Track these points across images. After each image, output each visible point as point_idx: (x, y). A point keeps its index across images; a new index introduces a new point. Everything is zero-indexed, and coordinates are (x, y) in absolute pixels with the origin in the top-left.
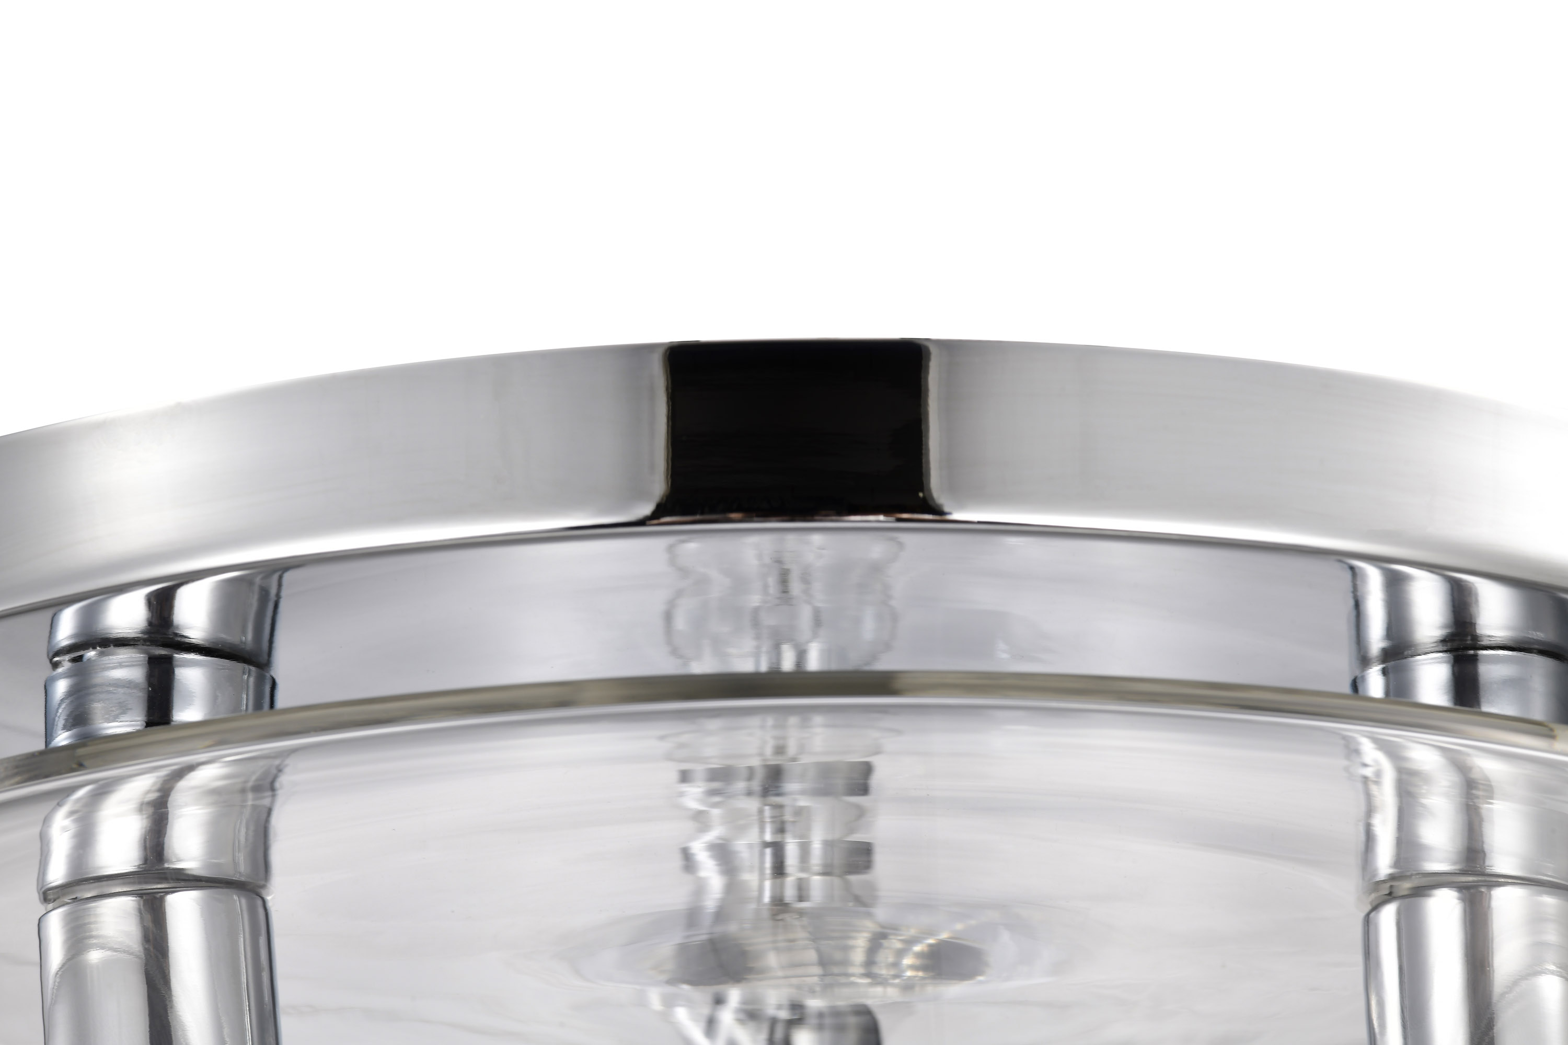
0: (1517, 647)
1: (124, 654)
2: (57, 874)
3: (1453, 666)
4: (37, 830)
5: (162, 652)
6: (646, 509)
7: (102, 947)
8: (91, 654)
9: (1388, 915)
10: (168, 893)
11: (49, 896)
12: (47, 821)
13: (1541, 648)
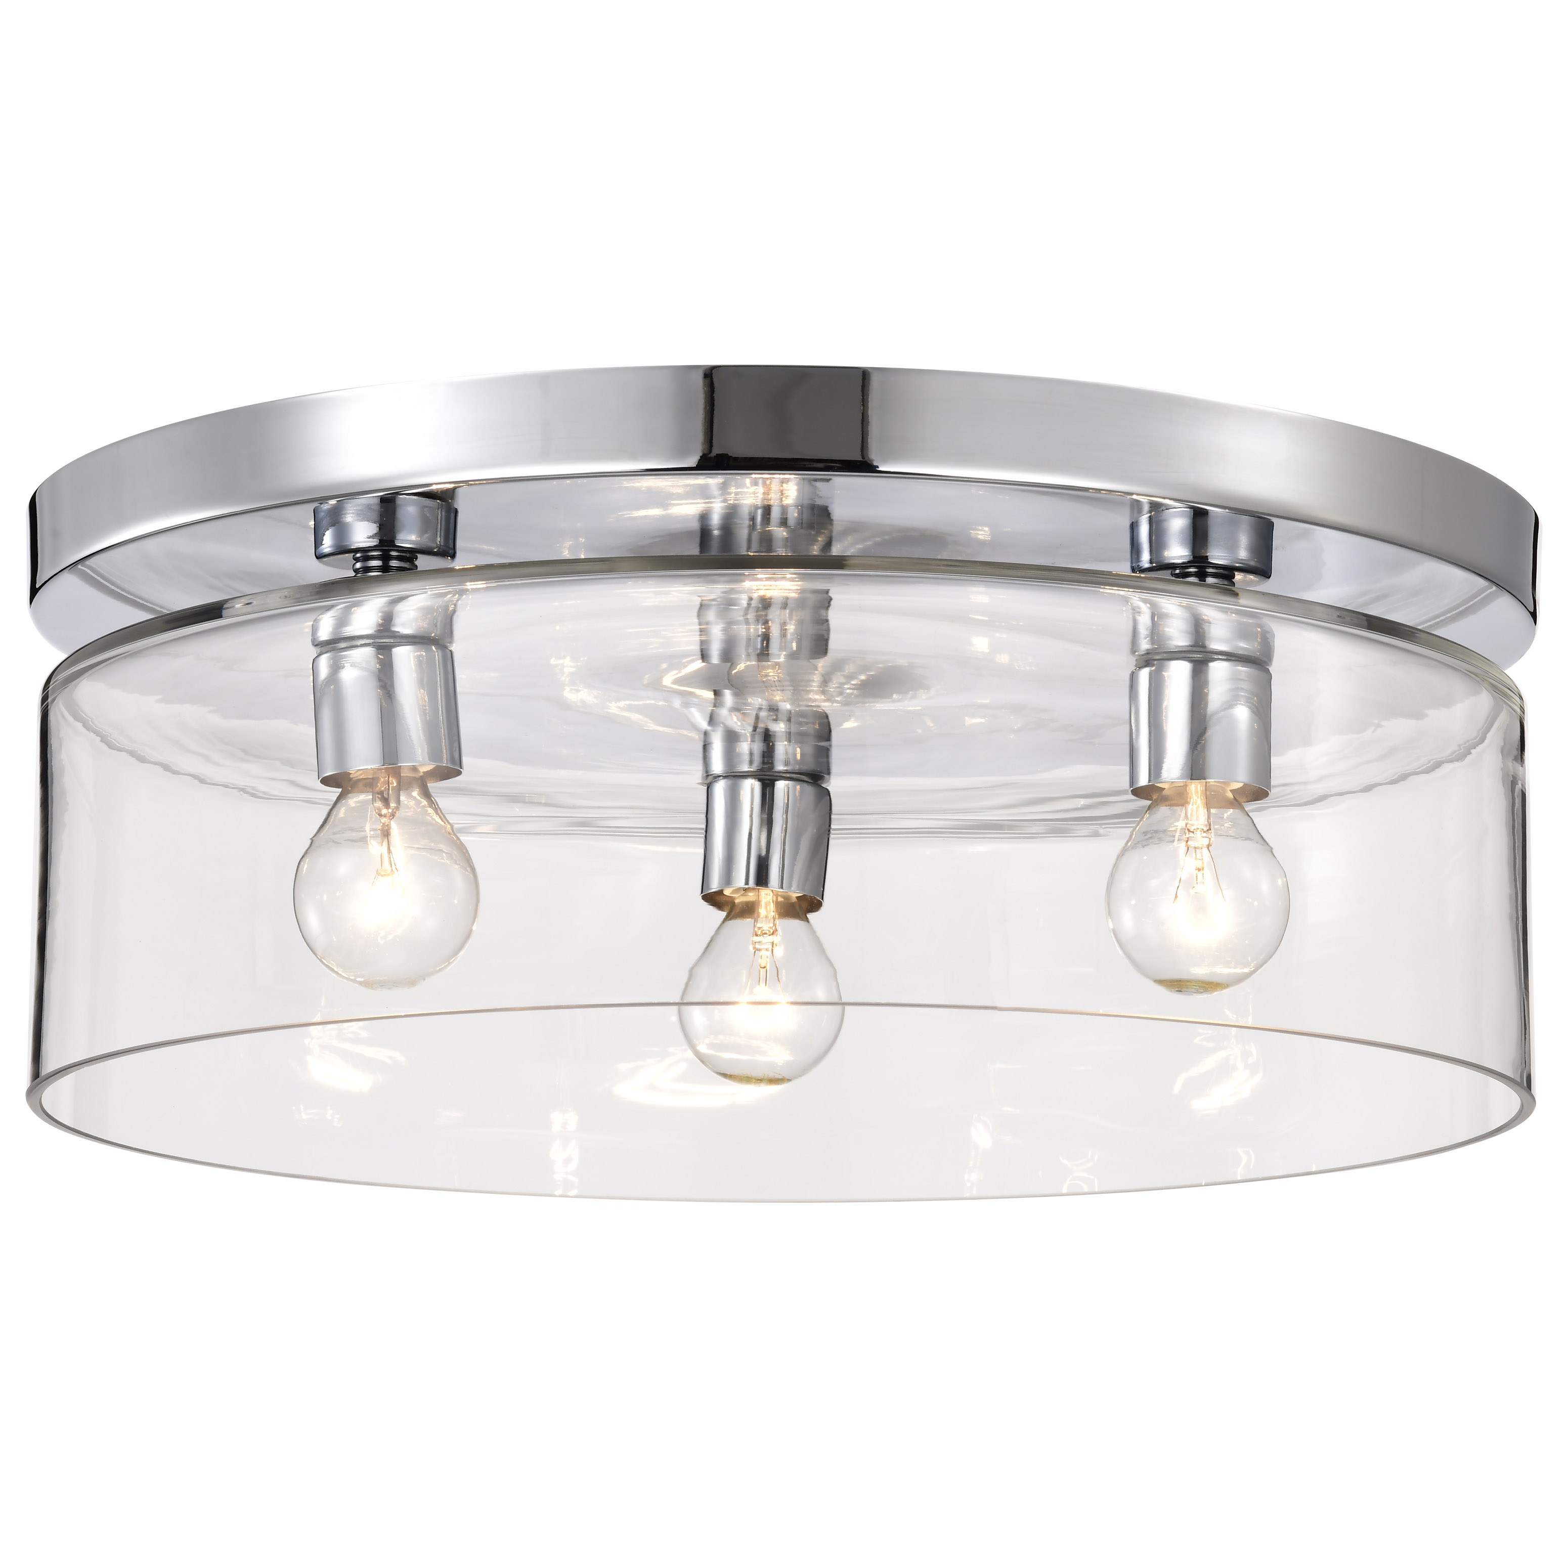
2: (326, 634)
6: (689, 464)
9: (1145, 675)
10: (395, 647)
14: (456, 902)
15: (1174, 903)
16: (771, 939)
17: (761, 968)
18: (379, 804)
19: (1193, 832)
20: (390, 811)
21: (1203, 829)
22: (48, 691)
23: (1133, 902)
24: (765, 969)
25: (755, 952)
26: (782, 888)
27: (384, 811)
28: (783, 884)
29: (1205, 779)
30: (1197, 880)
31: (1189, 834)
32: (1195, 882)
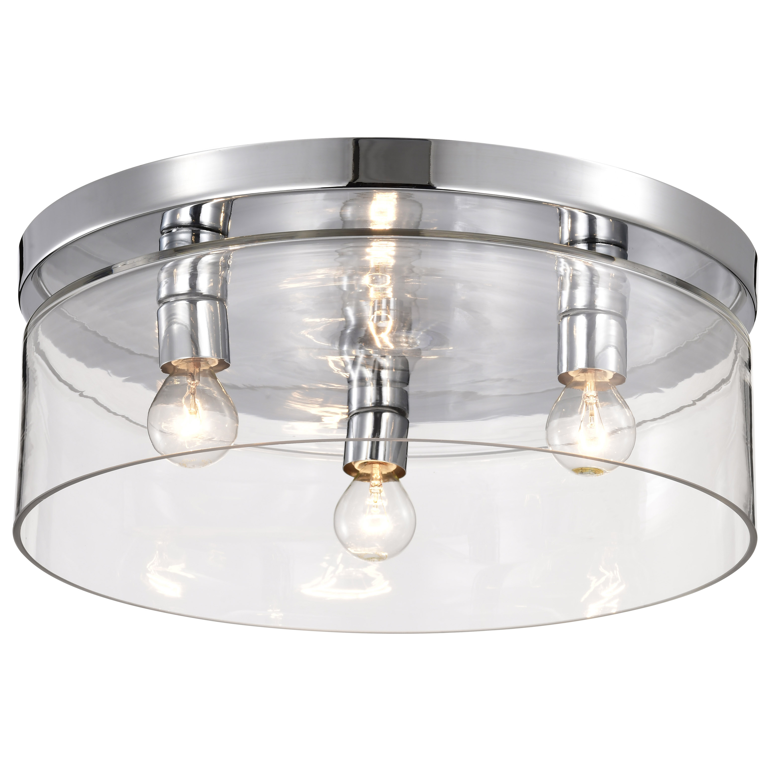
0: (607, 242)
1: (185, 230)
2: (163, 293)
3: (588, 247)
4: (156, 277)
5: (197, 229)
6: (345, 184)
7: (178, 323)
8: (174, 230)
9: (566, 321)
10: (198, 301)
11: (161, 302)
12: (159, 274)
13: (615, 244)
15: (579, 431)
16: (379, 488)
17: (375, 502)
20: (195, 382)
21: (593, 396)
22: (27, 331)
23: (559, 431)
25: (371, 494)
27: (192, 382)
28: (385, 458)
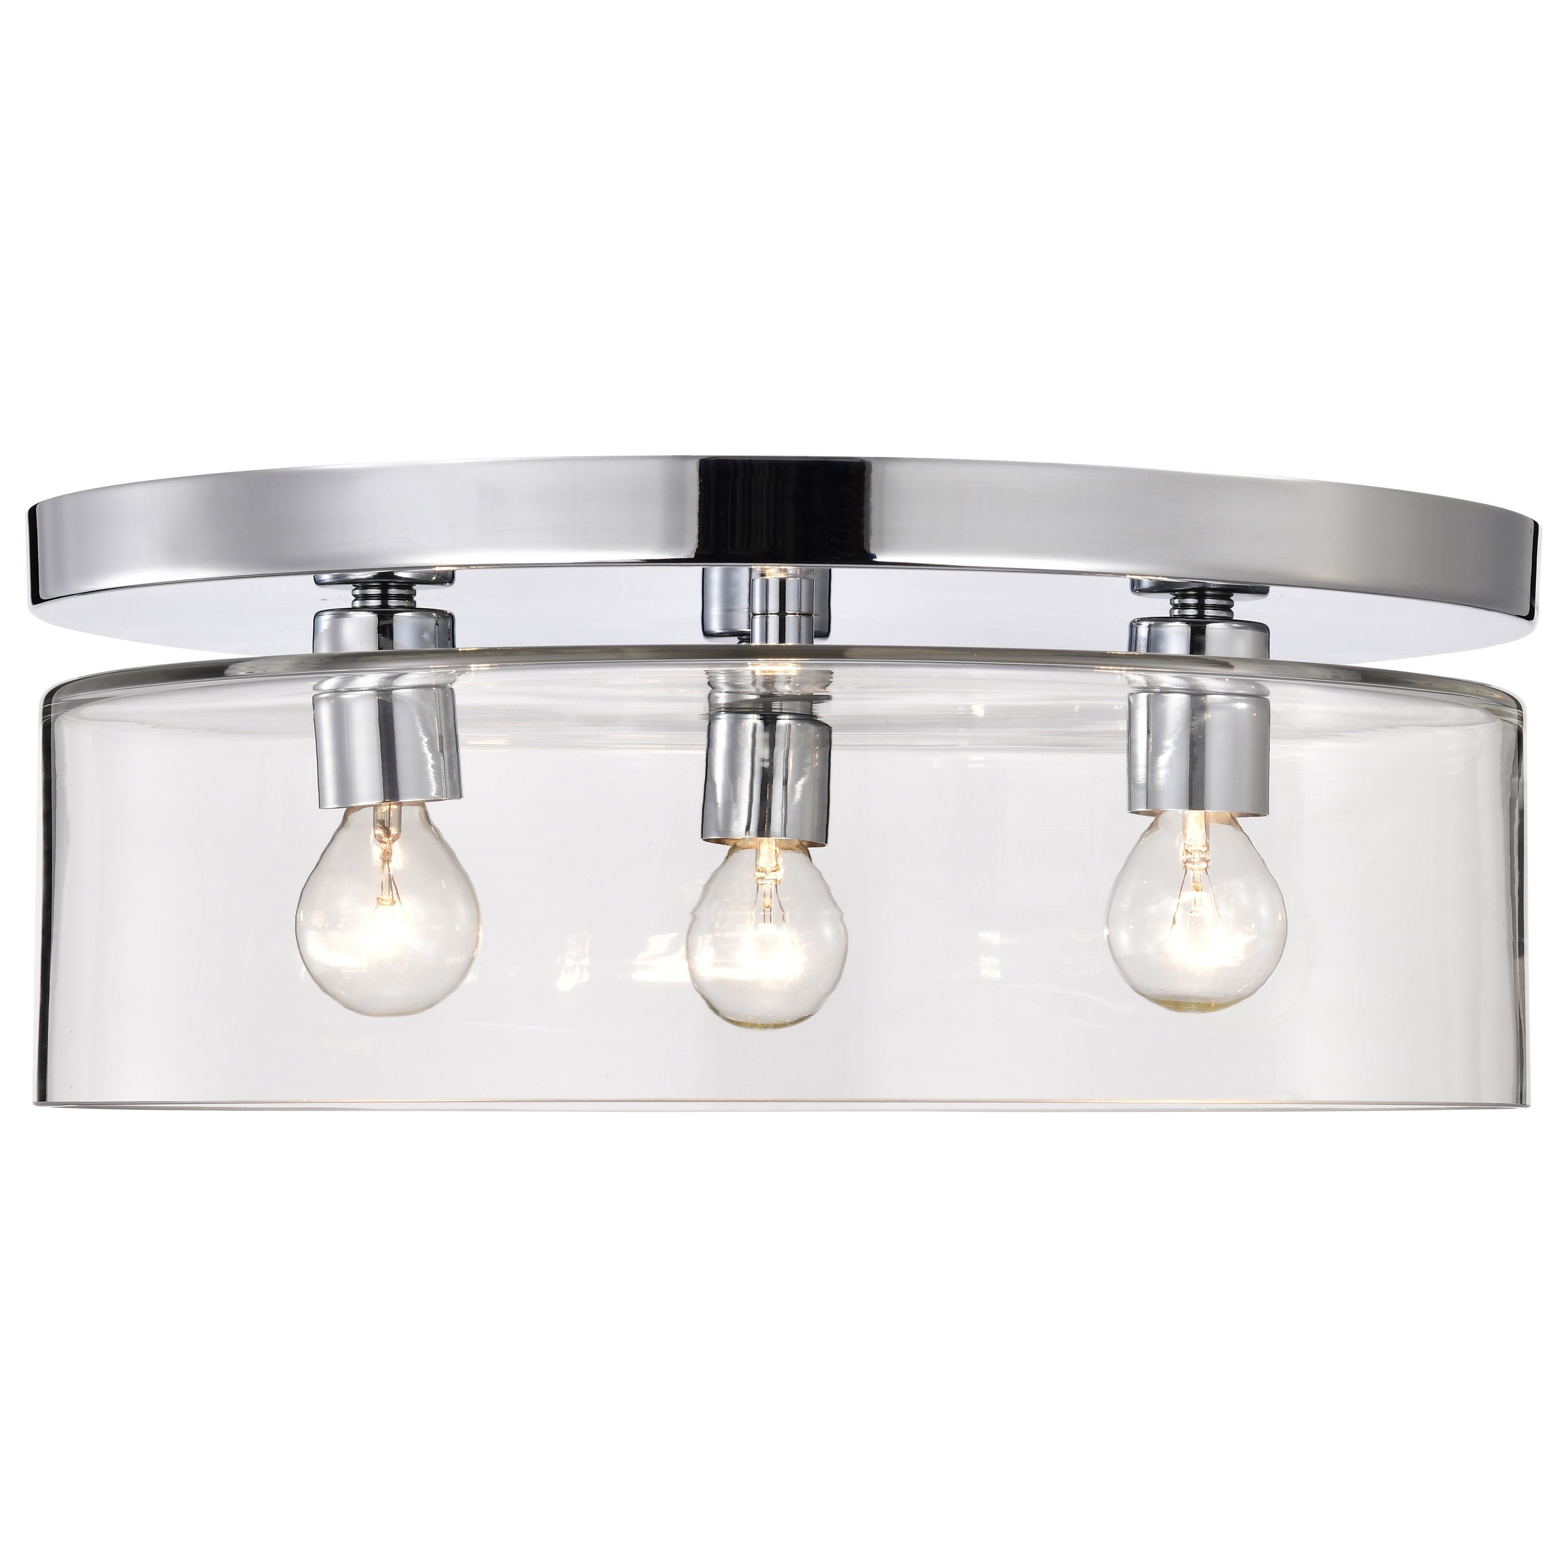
14: (457, 928)
15: (1171, 927)
16: (773, 876)
18: (380, 832)
19: (1191, 853)
20: (391, 839)
23: (1131, 926)
24: (769, 908)
26: (785, 836)
27: (386, 839)
29: (1204, 810)
30: (1195, 904)
31: (1187, 854)
32: (1193, 905)
